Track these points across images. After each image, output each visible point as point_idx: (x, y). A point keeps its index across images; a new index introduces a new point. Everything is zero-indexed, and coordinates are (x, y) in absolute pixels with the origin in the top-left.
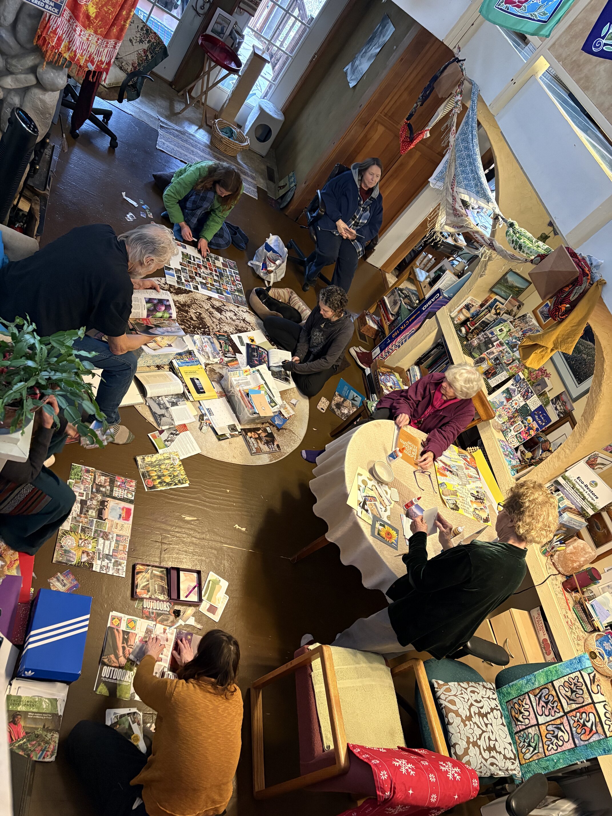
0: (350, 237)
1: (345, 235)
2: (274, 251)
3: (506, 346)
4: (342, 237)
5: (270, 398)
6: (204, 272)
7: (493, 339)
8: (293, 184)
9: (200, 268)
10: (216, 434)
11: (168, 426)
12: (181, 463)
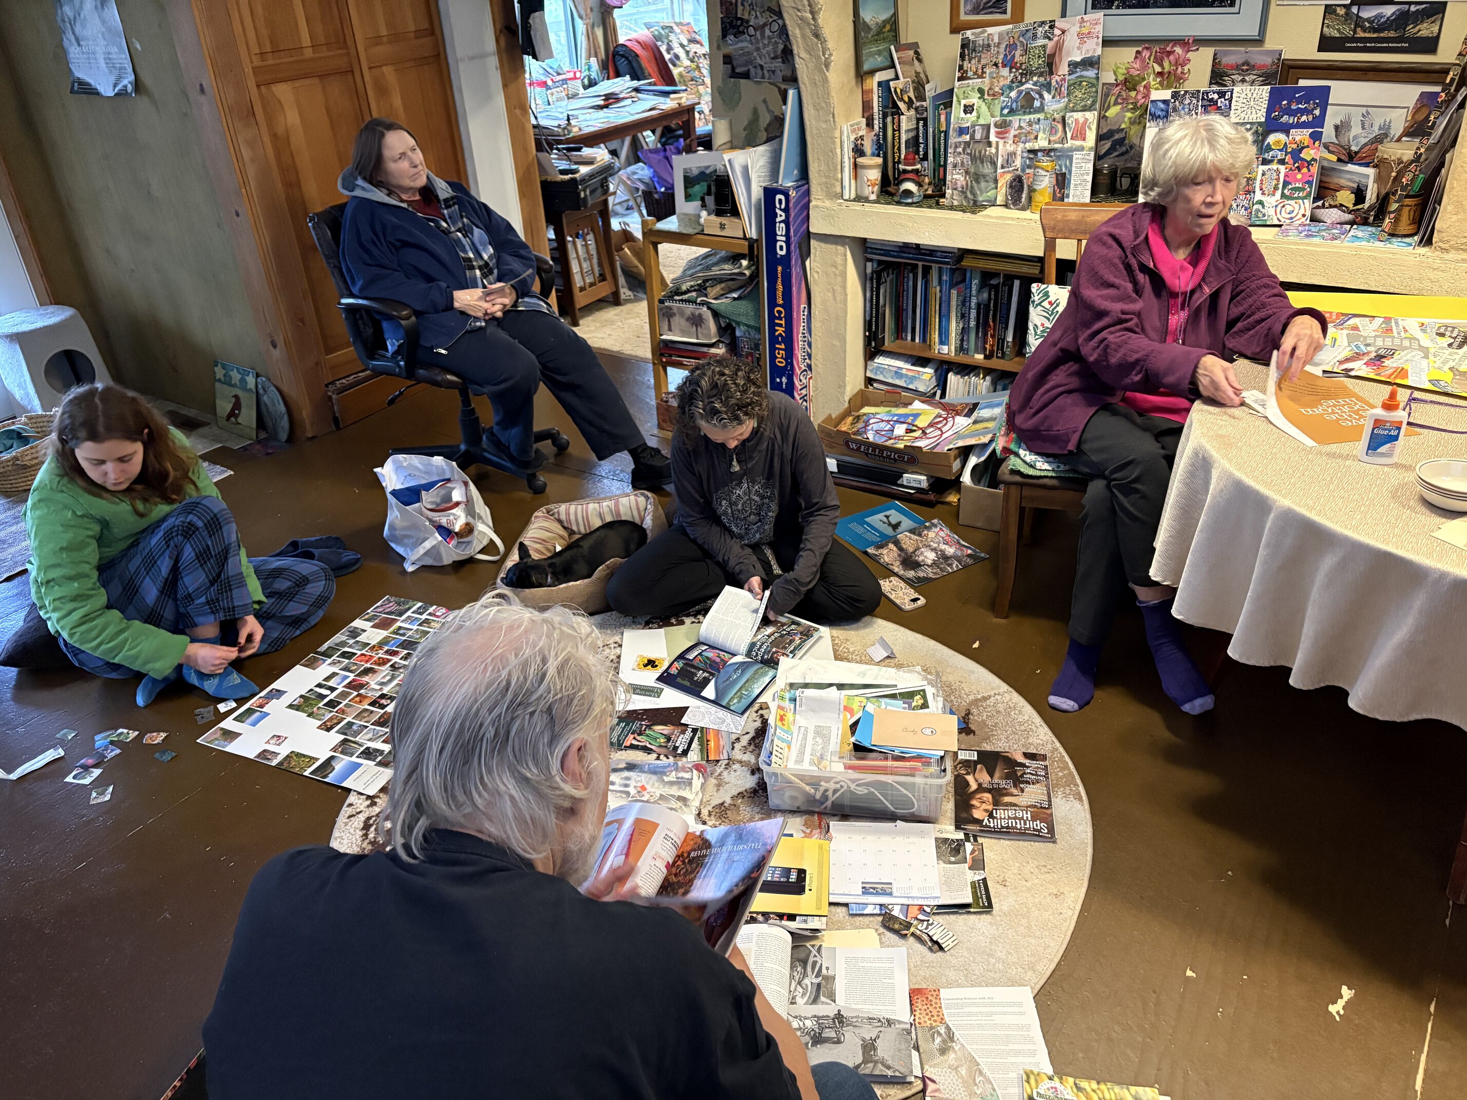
0: (507, 301)
1: (497, 310)
2: (428, 487)
3: (1015, 120)
4: (494, 319)
5: (893, 696)
6: (382, 684)
7: (978, 136)
8: (251, 380)
9: (362, 686)
10: (964, 911)
11: (913, 1051)
12: (1071, 1080)
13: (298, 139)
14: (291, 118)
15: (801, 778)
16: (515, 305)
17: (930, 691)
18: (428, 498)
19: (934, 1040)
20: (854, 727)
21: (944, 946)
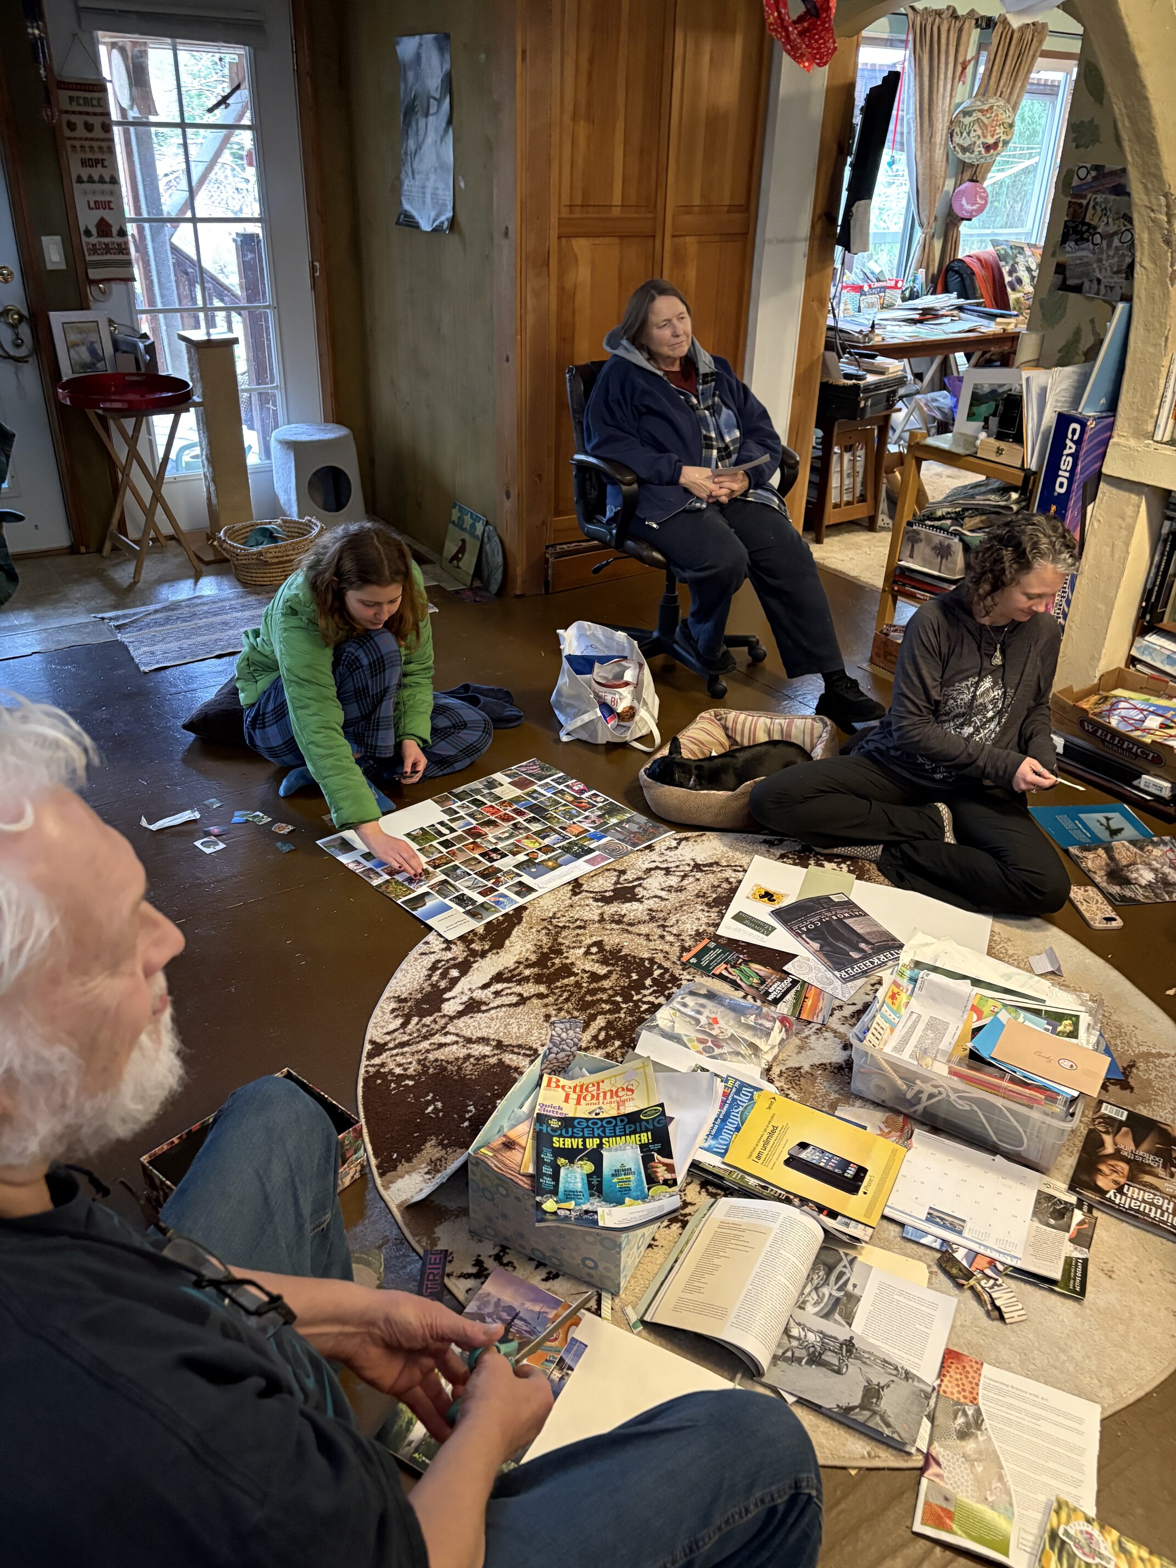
8: (480, 527)
9: (480, 835)
10: (1046, 1286)
11: (925, 1419)
12: (1115, 1534)
13: (583, 298)
14: (582, 274)
15: (896, 1067)
16: (745, 494)
17: (1085, 1019)
18: (600, 672)
19: (955, 1418)
20: (976, 1031)
21: (1006, 1316)
